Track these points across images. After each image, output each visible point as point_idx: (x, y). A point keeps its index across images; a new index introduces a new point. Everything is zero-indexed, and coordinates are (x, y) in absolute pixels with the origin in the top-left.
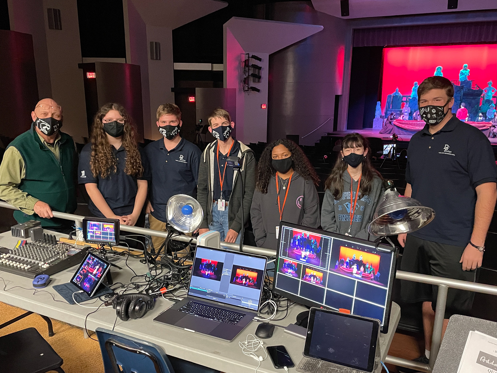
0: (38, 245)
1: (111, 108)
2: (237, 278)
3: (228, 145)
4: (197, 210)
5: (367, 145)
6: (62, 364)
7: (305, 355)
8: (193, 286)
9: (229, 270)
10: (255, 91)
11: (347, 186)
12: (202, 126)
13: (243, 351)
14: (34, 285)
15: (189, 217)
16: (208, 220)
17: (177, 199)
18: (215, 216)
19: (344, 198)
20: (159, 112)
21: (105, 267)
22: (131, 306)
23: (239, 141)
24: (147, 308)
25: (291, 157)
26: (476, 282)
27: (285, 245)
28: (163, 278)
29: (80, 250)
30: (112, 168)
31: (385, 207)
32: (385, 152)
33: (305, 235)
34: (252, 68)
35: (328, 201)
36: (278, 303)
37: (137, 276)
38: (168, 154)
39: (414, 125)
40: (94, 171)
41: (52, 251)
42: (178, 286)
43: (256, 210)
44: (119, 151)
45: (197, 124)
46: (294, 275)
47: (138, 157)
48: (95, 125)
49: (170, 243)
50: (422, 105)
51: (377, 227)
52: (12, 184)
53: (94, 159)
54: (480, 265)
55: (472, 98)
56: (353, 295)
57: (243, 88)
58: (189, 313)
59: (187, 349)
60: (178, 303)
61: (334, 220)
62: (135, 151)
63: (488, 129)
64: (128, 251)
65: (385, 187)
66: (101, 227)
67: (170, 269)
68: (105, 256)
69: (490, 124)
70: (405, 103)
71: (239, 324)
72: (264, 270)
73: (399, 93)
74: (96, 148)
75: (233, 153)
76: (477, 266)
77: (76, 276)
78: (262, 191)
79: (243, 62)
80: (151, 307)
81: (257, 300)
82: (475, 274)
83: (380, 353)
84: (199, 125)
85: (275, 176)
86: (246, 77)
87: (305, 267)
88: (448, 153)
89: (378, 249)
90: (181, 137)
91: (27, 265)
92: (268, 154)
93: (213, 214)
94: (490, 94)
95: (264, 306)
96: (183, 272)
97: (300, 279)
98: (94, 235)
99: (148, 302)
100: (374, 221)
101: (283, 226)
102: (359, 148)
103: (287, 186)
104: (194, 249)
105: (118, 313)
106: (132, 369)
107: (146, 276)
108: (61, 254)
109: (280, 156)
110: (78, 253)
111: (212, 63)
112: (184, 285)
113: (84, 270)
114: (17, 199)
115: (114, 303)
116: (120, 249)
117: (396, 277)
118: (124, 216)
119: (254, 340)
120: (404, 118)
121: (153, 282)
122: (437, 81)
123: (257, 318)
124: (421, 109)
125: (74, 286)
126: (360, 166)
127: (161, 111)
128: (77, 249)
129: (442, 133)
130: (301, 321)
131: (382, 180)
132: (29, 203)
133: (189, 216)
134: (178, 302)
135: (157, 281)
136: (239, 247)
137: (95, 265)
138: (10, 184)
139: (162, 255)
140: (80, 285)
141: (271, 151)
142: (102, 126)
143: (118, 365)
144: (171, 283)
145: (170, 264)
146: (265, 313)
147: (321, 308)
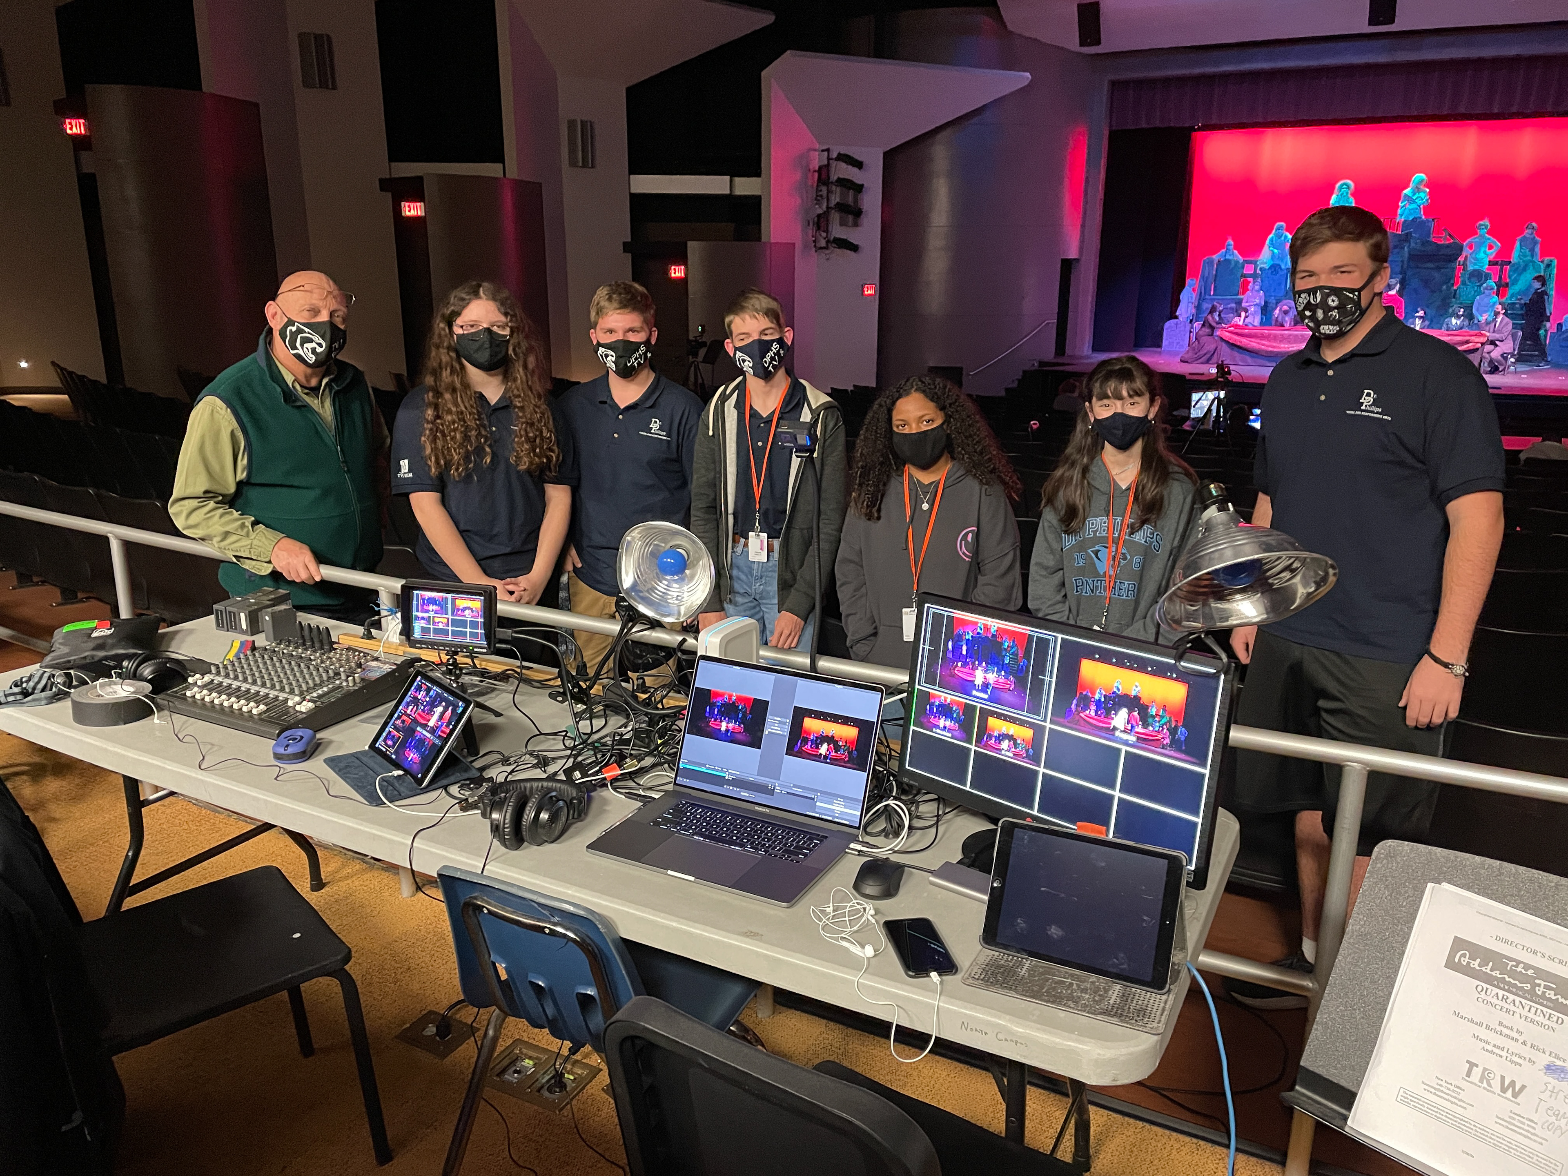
0: (285, 651)
1: (476, 294)
2: (805, 741)
3: (774, 391)
4: (698, 562)
5: (1158, 391)
6: (349, 961)
7: (987, 943)
8: (690, 762)
9: (784, 720)
10: (845, 251)
11: (1099, 502)
12: (704, 344)
13: (822, 932)
14: (278, 757)
15: (676, 581)
16: (723, 589)
17: (645, 534)
18: (739, 579)
19: (1089, 534)
20: (598, 304)
21: (460, 710)
22: (527, 812)
23: (802, 381)
24: (571, 817)
25: (945, 427)
26: (1443, 756)
27: (933, 655)
28: (608, 740)
29: (394, 667)
30: (479, 451)
31: (1202, 553)
32: (1196, 413)
33: (987, 628)
34: (838, 189)
35: (1046, 540)
36: (913, 808)
37: (541, 734)
38: (621, 417)
39: (1275, 338)
40: (433, 459)
41: (321, 669)
42: (648, 761)
43: (852, 565)
44: (497, 406)
45: (691, 338)
46: (956, 733)
47: (545, 424)
48: (436, 339)
49: (628, 650)
50: (1301, 285)
51: (1180, 608)
52: (211, 495)
53: (431, 430)
54: (1453, 714)
55: (1431, 265)
56: (1112, 786)
57: (814, 241)
58: (678, 832)
59: (675, 924)
60: (649, 805)
61: (1063, 594)
62: (539, 407)
63: (1477, 349)
64: (519, 670)
65: (1202, 501)
66: (449, 606)
67: (628, 716)
68: (458, 683)
69: (1484, 335)
70: (1251, 279)
71: (808, 862)
72: (876, 721)
73: (1236, 252)
74: (438, 398)
75: (787, 410)
76: (1446, 714)
77: (384, 734)
78: (866, 515)
79: (815, 171)
80: (579, 815)
81: (857, 800)
82: (1442, 737)
83: (1184, 940)
84: (696, 341)
85: (901, 475)
86: (820, 211)
87: (985, 714)
88: (1372, 412)
89: (1183, 667)
90: (654, 372)
91: (258, 703)
92: (883, 416)
93: (735, 572)
94: (1481, 255)
95: (877, 816)
96: (661, 724)
97: (971, 743)
98: (432, 627)
99: (571, 801)
100: (1174, 593)
101: (926, 605)
102: (1137, 399)
103: (934, 501)
104: (691, 664)
105: (494, 827)
106: (530, 974)
107: (566, 736)
108: (343, 677)
109: (914, 426)
110: (388, 674)
111: (733, 175)
112: (664, 758)
113: (404, 717)
114: (226, 534)
115: (483, 803)
116: (496, 664)
117: (1231, 743)
118: (508, 579)
119: (851, 904)
120: (1247, 320)
121: (583, 749)
122: (1343, 220)
123: (859, 847)
124: (1299, 296)
125: (380, 759)
126: (1138, 447)
127: (603, 303)
128: (385, 663)
129: (1356, 358)
130: (973, 855)
131: (1195, 483)
132: (261, 544)
133: (676, 577)
134: (649, 802)
135: (595, 749)
136: (808, 661)
137: (433, 705)
138: (208, 495)
139: (605, 681)
140: (393, 757)
141: (890, 411)
142: (452, 343)
143: (494, 964)
144: (631, 755)
145: (627, 703)
146: (878, 835)
147: (1028, 822)
